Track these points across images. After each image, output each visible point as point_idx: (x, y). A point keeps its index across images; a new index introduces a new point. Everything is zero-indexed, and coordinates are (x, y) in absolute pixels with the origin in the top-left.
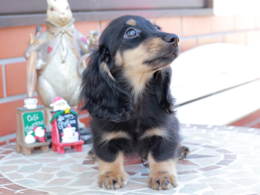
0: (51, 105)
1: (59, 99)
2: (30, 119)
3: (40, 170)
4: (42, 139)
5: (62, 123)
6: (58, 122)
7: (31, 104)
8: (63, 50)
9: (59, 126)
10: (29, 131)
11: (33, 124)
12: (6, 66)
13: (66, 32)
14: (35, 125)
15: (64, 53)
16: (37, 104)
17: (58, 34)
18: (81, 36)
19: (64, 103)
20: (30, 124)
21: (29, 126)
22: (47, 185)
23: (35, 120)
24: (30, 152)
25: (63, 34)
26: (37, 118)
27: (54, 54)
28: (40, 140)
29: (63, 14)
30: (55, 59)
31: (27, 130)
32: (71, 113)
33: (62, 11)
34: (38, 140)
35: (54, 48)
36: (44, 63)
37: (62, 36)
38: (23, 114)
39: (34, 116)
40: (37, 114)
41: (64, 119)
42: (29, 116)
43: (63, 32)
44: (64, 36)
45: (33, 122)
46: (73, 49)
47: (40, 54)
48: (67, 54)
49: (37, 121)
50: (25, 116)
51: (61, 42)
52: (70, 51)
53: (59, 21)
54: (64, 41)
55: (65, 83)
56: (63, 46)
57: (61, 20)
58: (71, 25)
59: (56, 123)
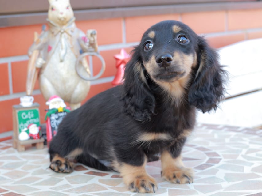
0: (47, 103)
1: (55, 97)
2: (24, 116)
3: (21, 167)
4: (36, 137)
5: (55, 121)
6: (51, 120)
7: (26, 102)
8: (62, 49)
9: (52, 124)
10: (23, 128)
11: (28, 122)
12: (13, 64)
13: (65, 32)
14: (30, 122)
15: (63, 52)
16: (34, 102)
17: (57, 34)
18: (82, 34)
19: (59, 102)
20: (25, 121)
21: (23, 123)
22: (15, 183)
23: (30, 117)
24: (23, 149)
25: (62, 33)
26: (32, 115)
27: (54, 53)
28: (34, 137)
29: (62, 13)
30: (54, 58)
31: (21, 127)
32: (64, 111)
33: (61, 11)
34: (32, 137)
35: (53, 47)
36: (44, 62)
37: (61, 36)
38: (17, 111)
39: (29, 114)
40: (32, 112)
41: (57, 117)
42: (23, 114)
43: (62, 31)
44: (63, 35)
45: (28, 119)
46: (72, 48)
47: (42, 53)
48: (66, 53)
49: (32, 118)
50: (20, 113)
51: (60, 41)
52: (69, 50)
53: (58, 21)
54: (63, 40)
55: (64, 82)
56: (62, 45)
57: (60, 19)
58: (71, 24)
59: (49, 121)
